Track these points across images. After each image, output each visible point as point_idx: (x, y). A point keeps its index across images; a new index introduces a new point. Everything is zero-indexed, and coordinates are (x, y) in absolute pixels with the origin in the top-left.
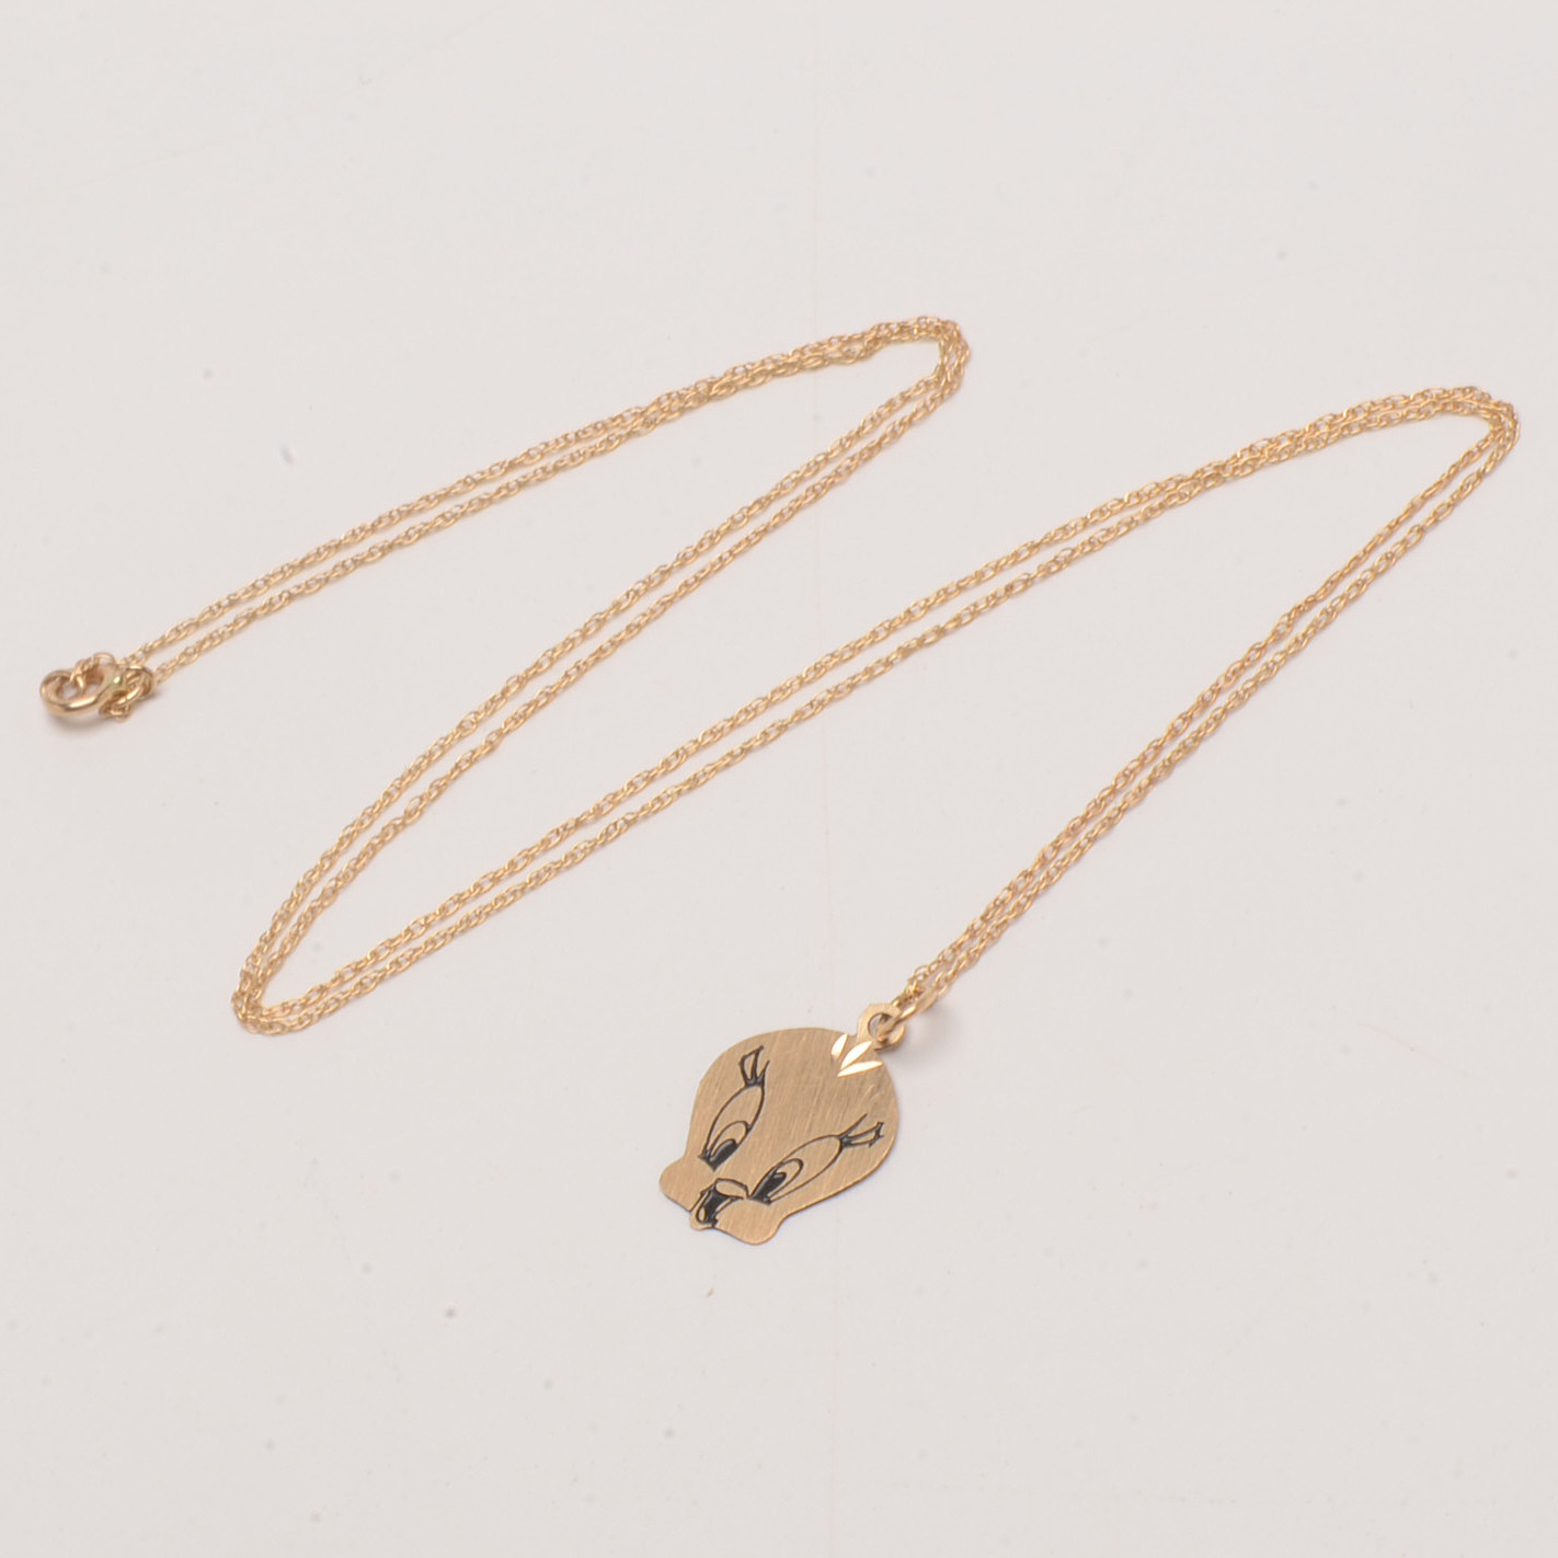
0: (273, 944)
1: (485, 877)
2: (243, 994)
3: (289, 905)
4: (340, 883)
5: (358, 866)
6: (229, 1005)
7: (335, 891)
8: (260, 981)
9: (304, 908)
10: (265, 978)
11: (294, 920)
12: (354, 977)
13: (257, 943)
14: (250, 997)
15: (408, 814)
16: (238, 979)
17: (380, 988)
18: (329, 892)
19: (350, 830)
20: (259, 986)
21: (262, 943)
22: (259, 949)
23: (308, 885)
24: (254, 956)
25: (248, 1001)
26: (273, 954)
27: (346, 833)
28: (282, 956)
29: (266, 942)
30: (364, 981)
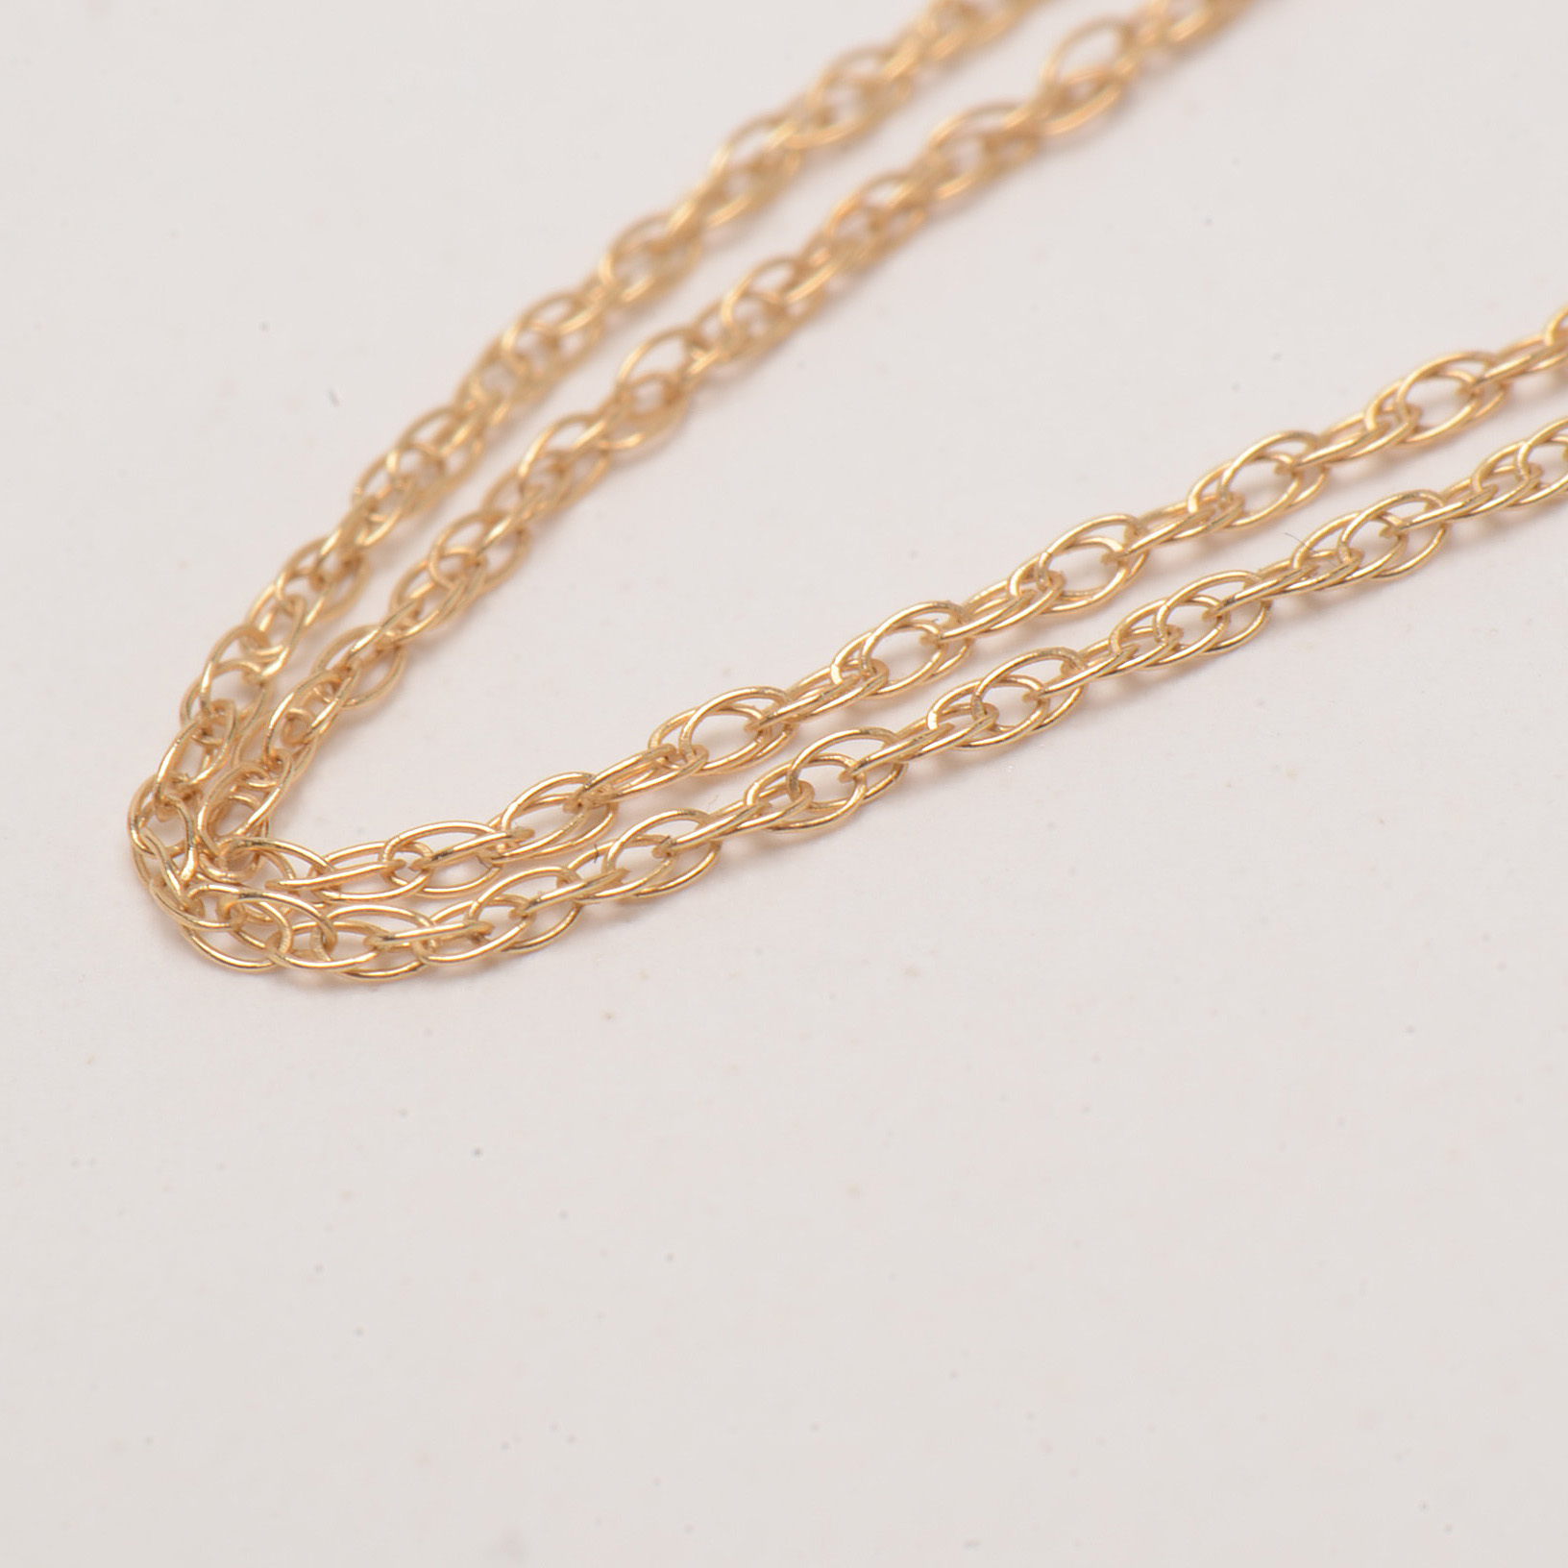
0: (354, 595)
1: (1435, 373)
2: (191, 796)
3: (445, 437)
4: (701, 361)
5: (798, 296)
6: (115, 837)
7: (677, 394)
8: (277, 745)
9: (523, 453)
10: (300, 736)
11: (469, 498)
12: (751, 760)
13: (269, 583)
14: (222, 812)
15: (1061, 99)
16: (168, 727)
17: (882, 819)
18: (650, 393)
19: (770, 140)
20: (275, 764)
21: (301, 587)
22: (285, 608)
23: (540, 366)
24: (251, 637)
25: (212, 827)
26: (360, 633)
27: (748, 150)
28: (392, 652)
29: (319, 580)
30: (807, 775)
